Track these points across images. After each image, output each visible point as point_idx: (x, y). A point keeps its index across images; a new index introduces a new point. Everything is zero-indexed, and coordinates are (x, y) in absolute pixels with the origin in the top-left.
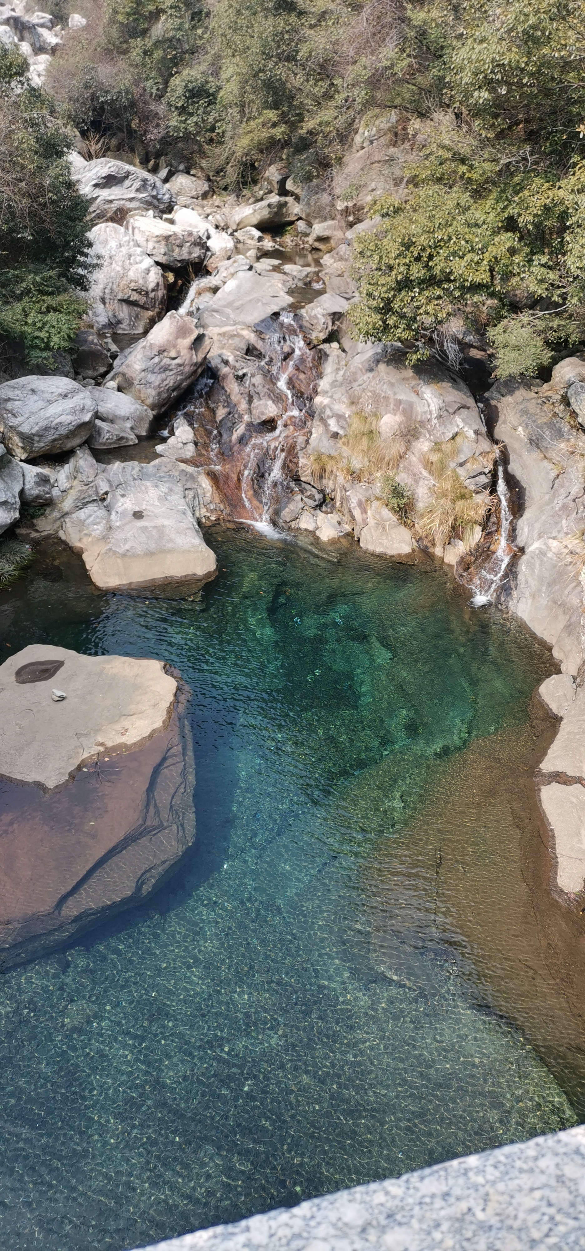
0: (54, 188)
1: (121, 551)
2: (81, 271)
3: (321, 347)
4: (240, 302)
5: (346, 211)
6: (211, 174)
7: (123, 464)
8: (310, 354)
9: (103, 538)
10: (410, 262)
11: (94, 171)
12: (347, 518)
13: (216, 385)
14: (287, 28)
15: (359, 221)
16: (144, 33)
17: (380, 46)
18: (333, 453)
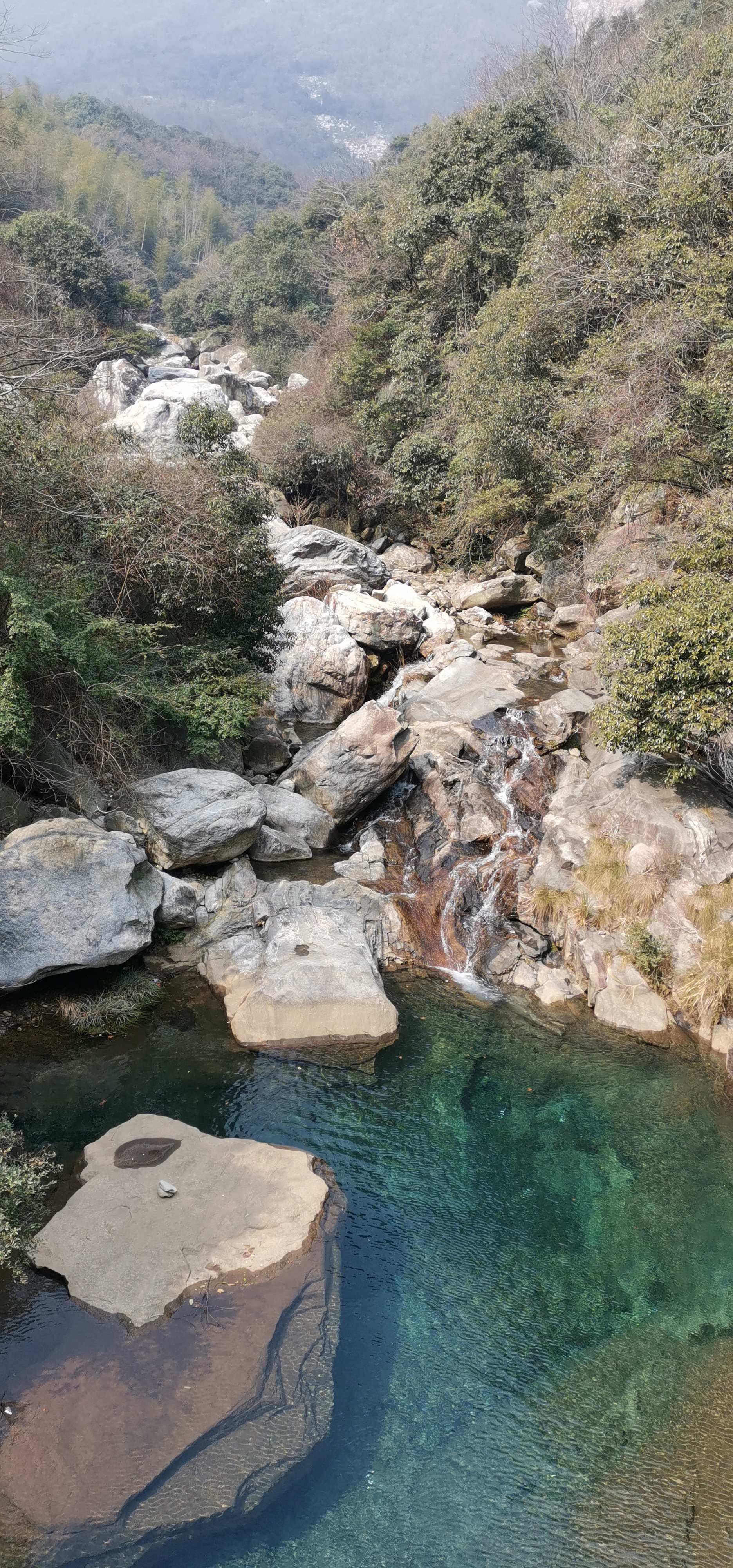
0: (246, 558)
1: (275, 996)
2: (266, 650)
3: (557, 753)
4: (458, 694)
5: (598, 595)
6: (435, 546)
7: (290, 884)
8: (542, 762)
9: (254, 976)
10: (675, 659)
11: (296, 539)
12: (578, 975)
13: (418, 792)
14: (538, 394)
15: (613, 606)
16: (372, 395)
17: (647, 416)
18: (564, 888)
